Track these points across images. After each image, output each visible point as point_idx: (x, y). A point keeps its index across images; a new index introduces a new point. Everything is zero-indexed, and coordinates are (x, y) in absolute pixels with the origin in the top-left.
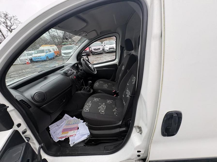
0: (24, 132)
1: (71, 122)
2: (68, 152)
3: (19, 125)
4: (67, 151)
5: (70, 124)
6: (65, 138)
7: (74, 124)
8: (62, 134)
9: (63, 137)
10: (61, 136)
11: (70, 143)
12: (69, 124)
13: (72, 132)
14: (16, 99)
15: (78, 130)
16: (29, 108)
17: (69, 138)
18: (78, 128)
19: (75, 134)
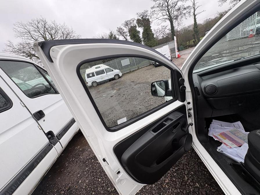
0: (190, 109)
1: (238, 134)
2: (211, 150)
3: (189, 103)
4: (210, 148)
5: (236, 135)
6: (218, 140)
7: (240, 138)
8: (219, 135)
9: (217, 138)
10: (216, 135)
11: (219, 148)
12: (234, 134)
13: (231, 143)
14: (194, 85)
15: (239, 147)
16: (198, 95)
17: (222, 143)
18: (240, 146)
19: (231, 147)
